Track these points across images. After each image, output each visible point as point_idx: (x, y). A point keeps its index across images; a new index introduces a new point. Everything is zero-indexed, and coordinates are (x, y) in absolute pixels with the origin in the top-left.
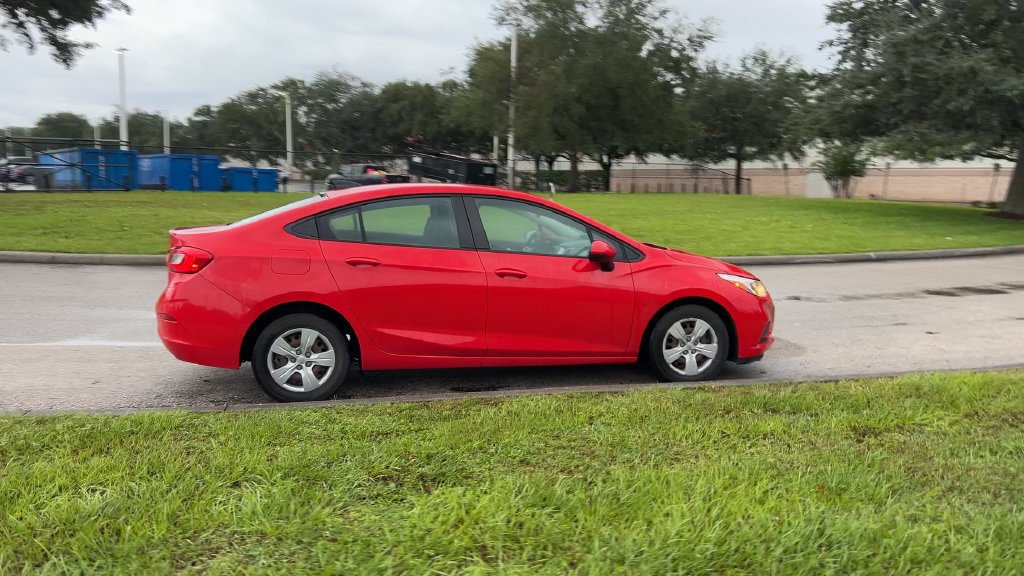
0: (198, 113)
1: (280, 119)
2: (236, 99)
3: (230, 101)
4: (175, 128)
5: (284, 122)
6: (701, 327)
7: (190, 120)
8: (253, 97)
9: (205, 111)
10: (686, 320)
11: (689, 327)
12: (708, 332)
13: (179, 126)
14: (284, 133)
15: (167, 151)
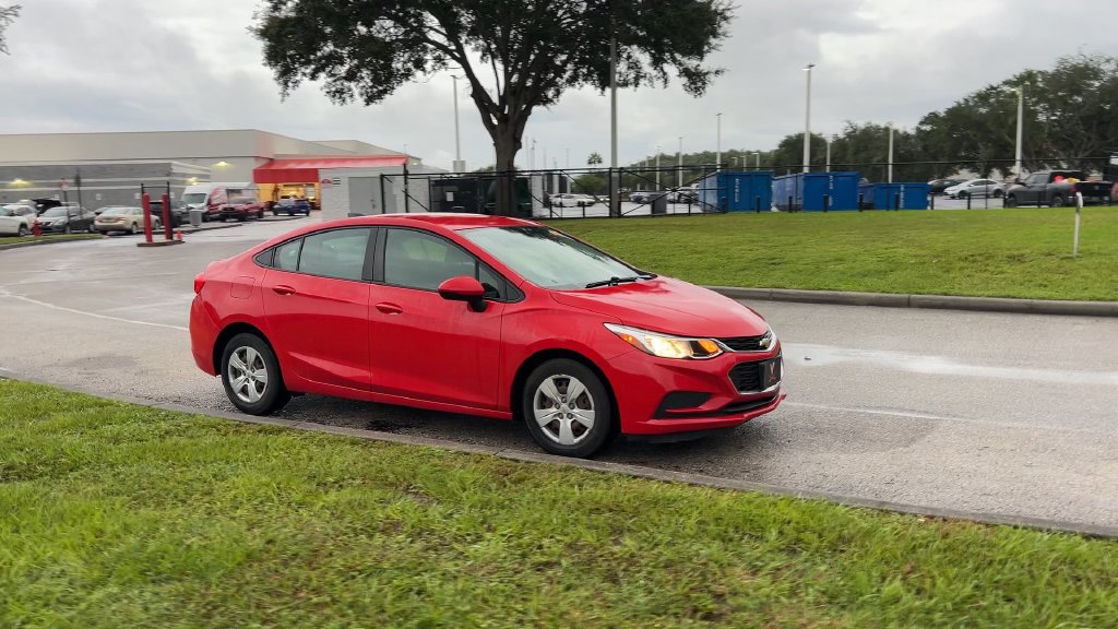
0: (925, 121)
1: (1010, 121)
2: (962, 101)
3: (955, 104)
4: (902, 139)
5: (1015, 123)
6: (576, 387)
7: (918, 129)
8: (983, 98)
9: (932, 118)
10: (557, 376)
11: (561, 385)
12: (583, 393)
13: (907, 137)
14: (1014, 136)
15: (806, 170)
